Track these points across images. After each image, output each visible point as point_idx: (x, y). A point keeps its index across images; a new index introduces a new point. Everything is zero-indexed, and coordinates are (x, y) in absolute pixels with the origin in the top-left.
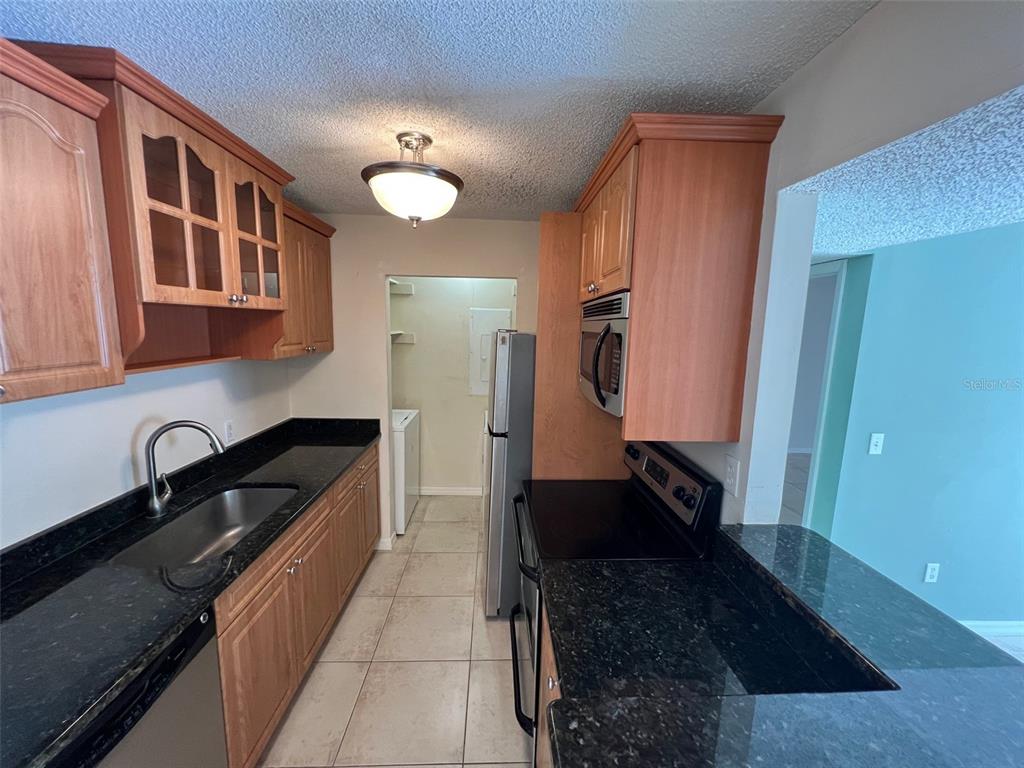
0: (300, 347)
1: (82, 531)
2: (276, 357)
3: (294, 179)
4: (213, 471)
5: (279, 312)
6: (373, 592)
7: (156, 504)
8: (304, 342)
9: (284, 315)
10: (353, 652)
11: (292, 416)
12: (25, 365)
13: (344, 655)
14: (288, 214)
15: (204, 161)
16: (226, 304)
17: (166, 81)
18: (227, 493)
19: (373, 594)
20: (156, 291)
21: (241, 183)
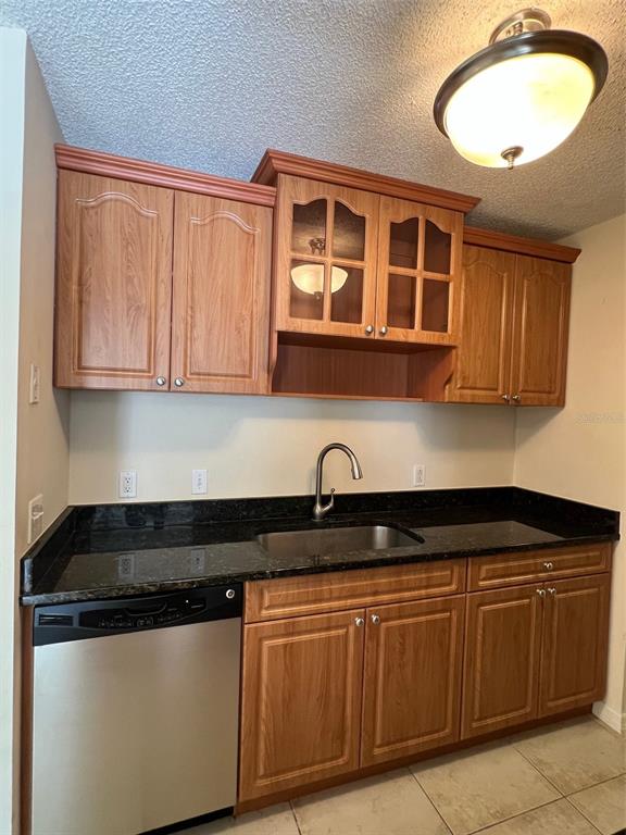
0: (492, 393)
1: (269, 508)
2: (446, 400)
3: (479, 200)
4: (389, 507)
5: (449, 348)
6: (541, 761)
7: (318, 509)
8: (500, 387)
9: (454, 352)
10: (450, 804)
11: (514, 485)
12: (202, 371)
13: (440, 795)
14: (471, 241)
15: (354, 210)
16: (364, 336)
17: (302, 153)
18: (378, 527)
19: (538, 765)
20: (287, 322)
21: (400, 220)
